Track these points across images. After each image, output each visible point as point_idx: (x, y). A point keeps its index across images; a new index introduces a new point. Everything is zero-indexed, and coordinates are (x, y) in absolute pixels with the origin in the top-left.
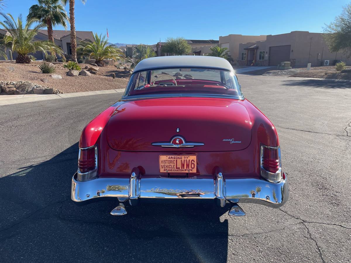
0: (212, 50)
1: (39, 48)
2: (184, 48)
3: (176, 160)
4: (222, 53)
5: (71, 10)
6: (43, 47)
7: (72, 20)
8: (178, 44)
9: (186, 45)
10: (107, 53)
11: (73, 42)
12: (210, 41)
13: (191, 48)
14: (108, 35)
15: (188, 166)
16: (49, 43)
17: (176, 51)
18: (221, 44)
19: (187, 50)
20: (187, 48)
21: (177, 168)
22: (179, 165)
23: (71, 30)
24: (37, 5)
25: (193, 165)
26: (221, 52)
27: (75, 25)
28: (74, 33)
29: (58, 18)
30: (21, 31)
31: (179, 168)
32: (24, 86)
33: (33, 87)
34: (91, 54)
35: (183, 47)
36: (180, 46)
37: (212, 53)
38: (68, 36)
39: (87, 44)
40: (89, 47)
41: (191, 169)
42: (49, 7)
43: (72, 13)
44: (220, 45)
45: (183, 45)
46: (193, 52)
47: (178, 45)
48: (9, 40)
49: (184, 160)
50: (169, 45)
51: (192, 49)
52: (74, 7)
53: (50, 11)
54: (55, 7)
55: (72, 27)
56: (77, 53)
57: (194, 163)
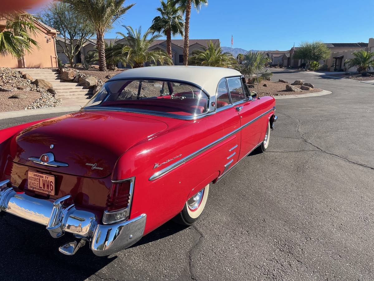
0: (355, 55)
1: (152, 58)
2: (321, 53)
3: (39, 179)
4: (369, 58)
5: (187, 19)
6: (154, 56)
7: (186, 29)
8: (314, 48)
9: (324, 49)
10: (219, 61)
11: (186, 51)
12: (359, 44)
13: (331, 53)
14: (232, 42)
15: (48, 186)
16: (161, 53)
17: (311, 57)
18: (371, 47)
19: (324, 56)
20: (325, 53)
21: (40, 187)
22: (42, 186)
23: (185, 39)
24: (159, 17)
25: (51, 186)
26: (367, 57)
27: (189, 34)
28: (187, 42)
29: (175, 28)
30: (139, 42)
31: (41, 188)
32: (125, 93)
33: (132, 94)
34: (202, 62)
35: (319, 52)
36: (315, 51)
37: (355, 59)
38: (194, 44)
39: (201, 52)
40: (202, 55)
41: (50, 190)
42: (169, 18)
43: (187, 23)
44: (369, 49)
45: (321, 50)
46: (333, 58)
47: (314, 50)
48: (126, 51)
49: (45, 180)
50: (302, 50)
51: (333, 54)
52: (190, 16)
53: (169, 22)
54: (174, 18)
55: (186, 37)
56: (188, 62)
57: (52, 184)
